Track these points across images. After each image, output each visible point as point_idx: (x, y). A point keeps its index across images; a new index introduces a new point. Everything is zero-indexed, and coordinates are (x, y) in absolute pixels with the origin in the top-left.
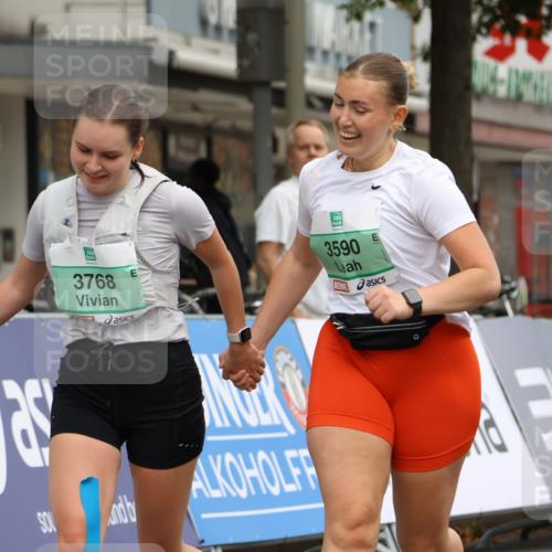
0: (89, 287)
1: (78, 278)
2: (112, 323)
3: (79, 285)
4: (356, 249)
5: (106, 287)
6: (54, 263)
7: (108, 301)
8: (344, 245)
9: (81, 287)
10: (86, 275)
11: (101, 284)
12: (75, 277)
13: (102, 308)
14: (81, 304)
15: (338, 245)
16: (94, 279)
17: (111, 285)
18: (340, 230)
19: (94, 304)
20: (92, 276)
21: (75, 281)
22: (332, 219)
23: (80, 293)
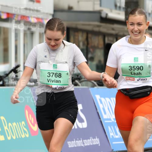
0: (52, 77)
1: (49, 74)
2: (57, 88)
3: (49, 76)
4: (141, 69)
5: (58, 77)
6: (41, 69)
7: (57, 81)
8: (138, 67)
9: (50, 76)
10: (52, 73)
11: (56, 76)
12: (48, 73)
13: (55, 83)
14: (48, 82)
15: (135, 67)
16: (54, 75)
17: (60, 76)
18: (137, 63)
19: (53, 82)
20: (54, 73)
21: (48, 75)
22: (134, 60)
23: (49, 78)
